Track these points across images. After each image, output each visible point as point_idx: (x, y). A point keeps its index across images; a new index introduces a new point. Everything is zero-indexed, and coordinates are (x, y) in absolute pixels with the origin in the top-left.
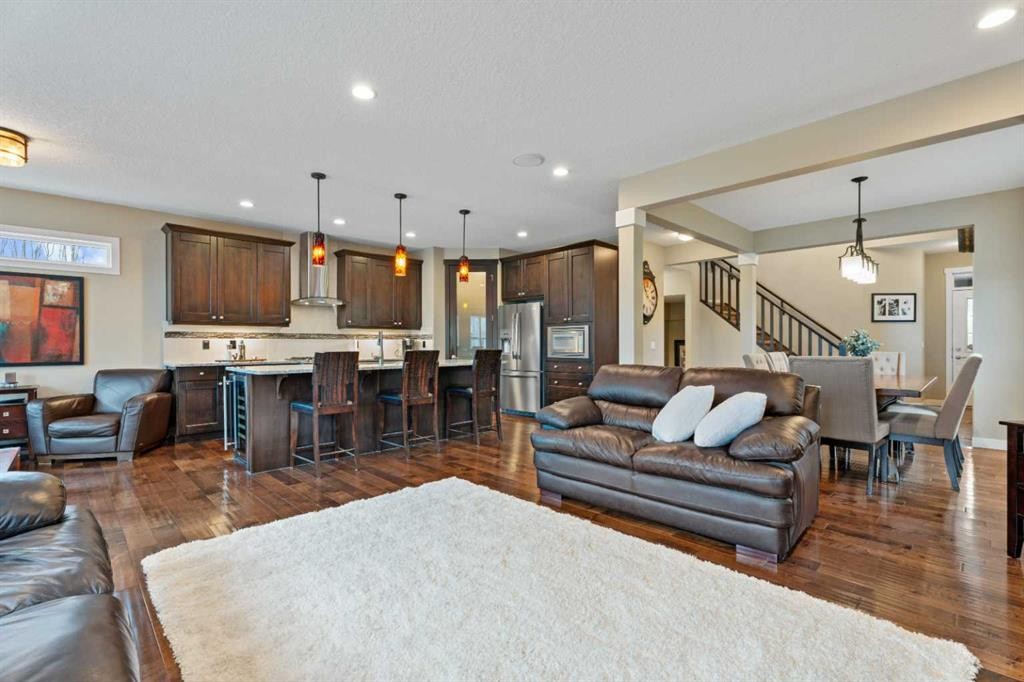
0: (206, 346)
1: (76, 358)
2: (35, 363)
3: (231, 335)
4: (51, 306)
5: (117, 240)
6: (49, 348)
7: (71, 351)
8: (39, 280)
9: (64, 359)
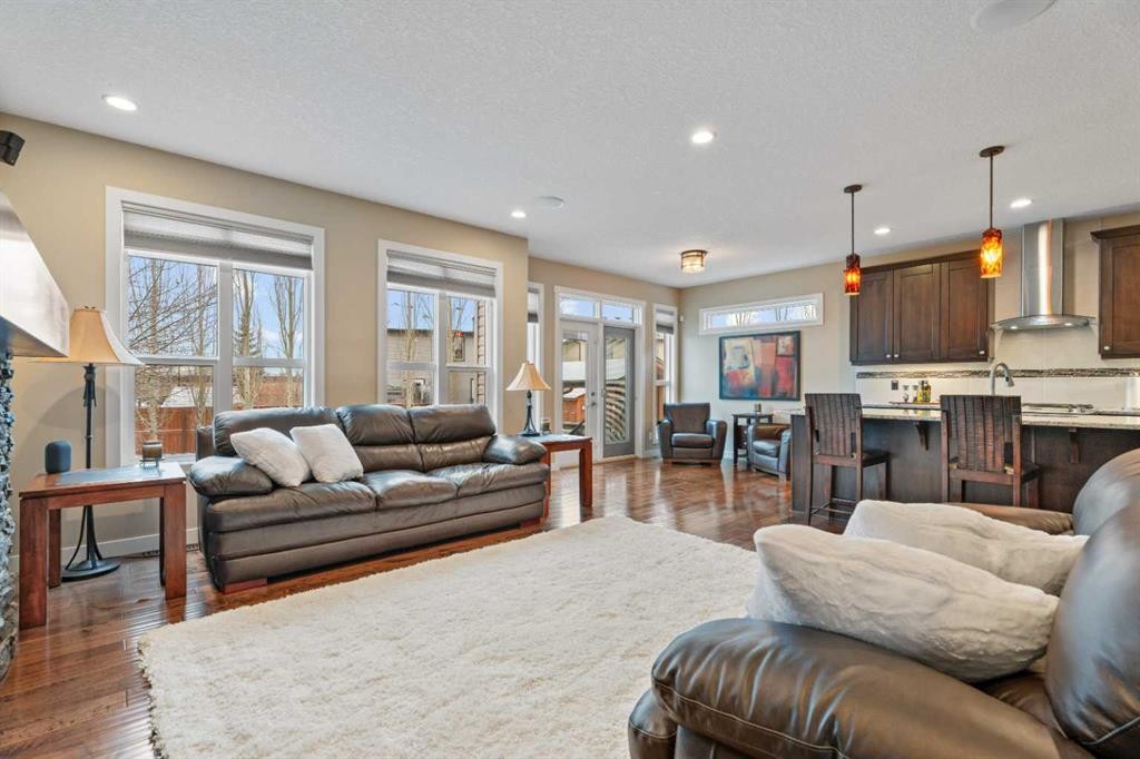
0: (895, 386)
1: (795, 396)
2: (774, 398)
3: (923, 374)
4: (782, 356)
5: (821, 295)
6: (780, 388)
7: (792, 389)
8: (775, 337)
9: (788, 395)
